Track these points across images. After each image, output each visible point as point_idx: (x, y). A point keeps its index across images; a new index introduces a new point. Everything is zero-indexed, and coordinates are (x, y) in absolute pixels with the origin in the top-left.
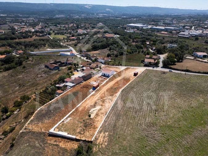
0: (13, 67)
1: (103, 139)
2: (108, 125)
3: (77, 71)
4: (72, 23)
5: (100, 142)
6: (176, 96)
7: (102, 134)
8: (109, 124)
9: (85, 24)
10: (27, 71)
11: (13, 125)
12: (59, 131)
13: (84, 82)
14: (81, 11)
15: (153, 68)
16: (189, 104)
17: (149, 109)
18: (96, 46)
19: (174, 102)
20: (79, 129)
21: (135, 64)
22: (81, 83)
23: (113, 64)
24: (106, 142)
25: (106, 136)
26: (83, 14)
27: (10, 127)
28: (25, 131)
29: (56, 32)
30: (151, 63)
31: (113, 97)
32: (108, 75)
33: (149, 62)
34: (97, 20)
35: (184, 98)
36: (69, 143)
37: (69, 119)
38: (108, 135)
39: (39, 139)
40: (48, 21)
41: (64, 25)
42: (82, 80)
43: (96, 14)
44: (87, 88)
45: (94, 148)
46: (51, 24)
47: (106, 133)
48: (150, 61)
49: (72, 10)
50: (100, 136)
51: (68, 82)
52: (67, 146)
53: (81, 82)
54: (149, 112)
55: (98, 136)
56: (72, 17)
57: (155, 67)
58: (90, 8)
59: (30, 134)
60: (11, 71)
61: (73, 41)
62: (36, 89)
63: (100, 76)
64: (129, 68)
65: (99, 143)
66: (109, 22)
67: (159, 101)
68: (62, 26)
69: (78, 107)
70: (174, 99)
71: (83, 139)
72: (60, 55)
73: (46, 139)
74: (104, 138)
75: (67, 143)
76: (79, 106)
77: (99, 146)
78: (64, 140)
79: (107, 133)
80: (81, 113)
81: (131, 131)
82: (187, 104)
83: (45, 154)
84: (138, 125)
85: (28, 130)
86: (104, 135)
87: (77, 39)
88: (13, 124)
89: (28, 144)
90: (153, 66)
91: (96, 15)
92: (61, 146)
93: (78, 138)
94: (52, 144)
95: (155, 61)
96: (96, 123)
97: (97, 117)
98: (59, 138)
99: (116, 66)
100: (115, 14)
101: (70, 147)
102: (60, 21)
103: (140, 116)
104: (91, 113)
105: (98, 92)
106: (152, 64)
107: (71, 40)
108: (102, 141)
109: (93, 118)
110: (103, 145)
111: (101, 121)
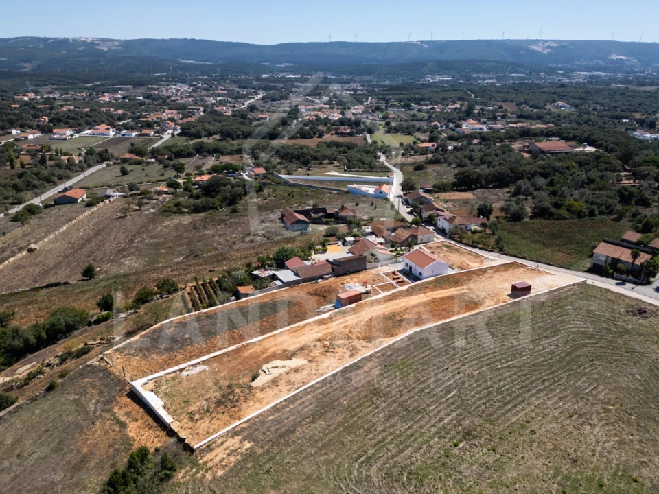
0: (211, 205)
1: (225, 456)
2: (273, 420)
3: (343, 244)
4: (460, 99)
5: (211, 460)
6: (607, 411)
7: (233, 443)
8: (279, 421)
9: (500, 104)
10: (231, 222)
11: (94, 343)
12: (152, 391)
13: (332, 279)
14: (511, 64)
15: (622, 284)
16: (633, 462)
17: (446, 421)
18: (468, 176)
19: (571, 428)
20: (198, 404)
21: (559, 256)
22: (319, 281)
23: (473, 242)
24: (223, 467)
25: (239, 451)
26: (516, 72)
27: (86, 344)
28: (98, 363)
29: (393, 124)
30: (620, 265)
31: (369, 345)
32: (418, 274)
33: (613, 258)
34: (554, 93)
35: (634, 431)
36: (151, 431)
37: (201, 367)
38: (247, 450)
39: (106, 394)
40: (392, 92)
41: (430, 107)
42: (330, 270)
43: (561, 72)
44: (323, 296)
45: (183, 471)
46: (397, 100)
47: (245, 443)
48: (616, 256)
49: (482, 61)
50: (226, 444)
51: (288, 269)
52: (139, 437)
53: (322, 277)
54: (436, 433)
55: (221, 441)
56: (474, 82)
57: (630, 281)
58: (545, 52)
59: (101, 375)
60: (202, 215)
61: (421, 154)
62: (210, 271)
63: (394, 273)
64: (521, 265)
65: (205, 463)
66: (600, 99)
67: (515, 406)
68: (425, 108)
69: (251, 343)
70: (581, 420)
71: (182, 435)
72: (347, 193)
73: (116, 400)
74: (229, 455)
75: (147, 429)
76: (255, 343)
77: (197, 472)
78: (147, 417)
79: (248, 445)
80: (241, 363)
81: (319, 467)
82: (623, 459)
83: (86, 434)
84: (360, 456)
85: (105, 364)
86: (237, 445)
87: (437, 149)
88: (95, 340)
89: (76, 397)
90: (624, 277)
91: (563, 75)
92: (128, 430)
93: (175, 427)
94: (115, 418)
95: (635, 256)
96: (252, 403)
97: (268, 389)
98: (142, 410)
99: (481, 249)
100: (642, 72)
101: (144, 442)
102: (426, 92)
103: (391, 434)
104: (264, 371)
105: (342, 316)
106: (623, 267)
107: (416, 152)
108: (218, 459)
109: (256, 388)
110: (210, 472)
111: (268, 403)
